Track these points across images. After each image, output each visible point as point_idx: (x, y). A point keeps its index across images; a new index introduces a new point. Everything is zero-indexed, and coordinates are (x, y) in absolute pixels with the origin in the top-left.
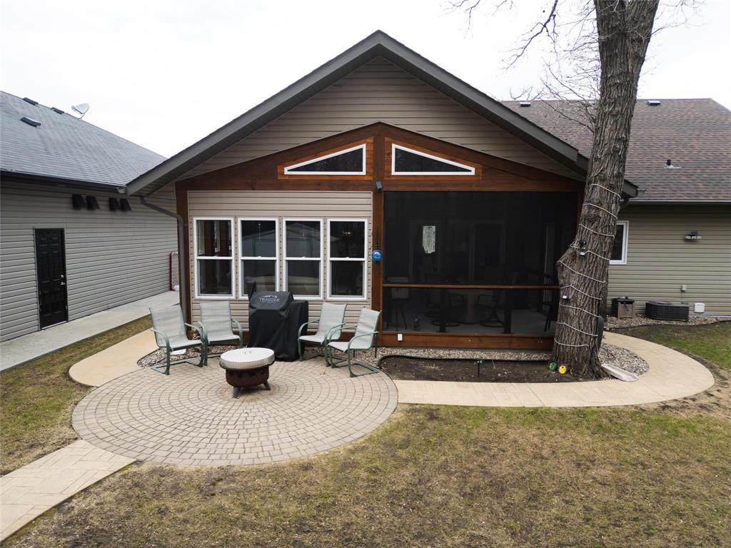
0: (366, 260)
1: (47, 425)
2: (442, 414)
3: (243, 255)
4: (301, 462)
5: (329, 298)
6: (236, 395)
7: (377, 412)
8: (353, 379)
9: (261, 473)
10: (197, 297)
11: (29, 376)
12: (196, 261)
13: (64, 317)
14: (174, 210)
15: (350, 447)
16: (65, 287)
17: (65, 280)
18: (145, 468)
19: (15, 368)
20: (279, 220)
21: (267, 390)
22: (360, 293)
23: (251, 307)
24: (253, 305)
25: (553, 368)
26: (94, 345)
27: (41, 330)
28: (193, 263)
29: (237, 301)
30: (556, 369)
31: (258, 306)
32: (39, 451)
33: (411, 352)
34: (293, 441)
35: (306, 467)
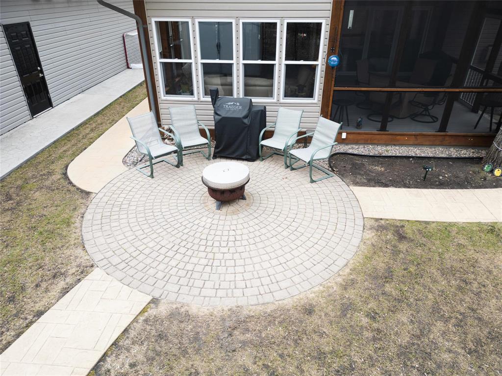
0: (320, 64)
1: (63, 246)
2: (408, 231)
3: (202, 58)
4: (302, 303)
5: (282, 101)
6: (219, 208)
7: (349, 230)
8: (314, 185)
9: (271, 319)
10: (163, 98)
11: (34, 177)
12: (159, 64)
13: (49, 104)
14: (132, 10)
15: (339, 280)
16: (43, 78)
17: (42, 71)
18: (163, 310)
19: (20, 167)
20: (236, 21)
21: (242, 199)
22: (310, 95)
23: (216, 113)
24: (218, 112)
25: (488, 170)
26: (81, 136)
27: (33, 118)
28: (157, 65)
29: (199, 102)
30: (492, 171)
31: (223, 114)
32: (62, 284)
33: (353, 148)
34: (286, 270)
35: (309, 310)
